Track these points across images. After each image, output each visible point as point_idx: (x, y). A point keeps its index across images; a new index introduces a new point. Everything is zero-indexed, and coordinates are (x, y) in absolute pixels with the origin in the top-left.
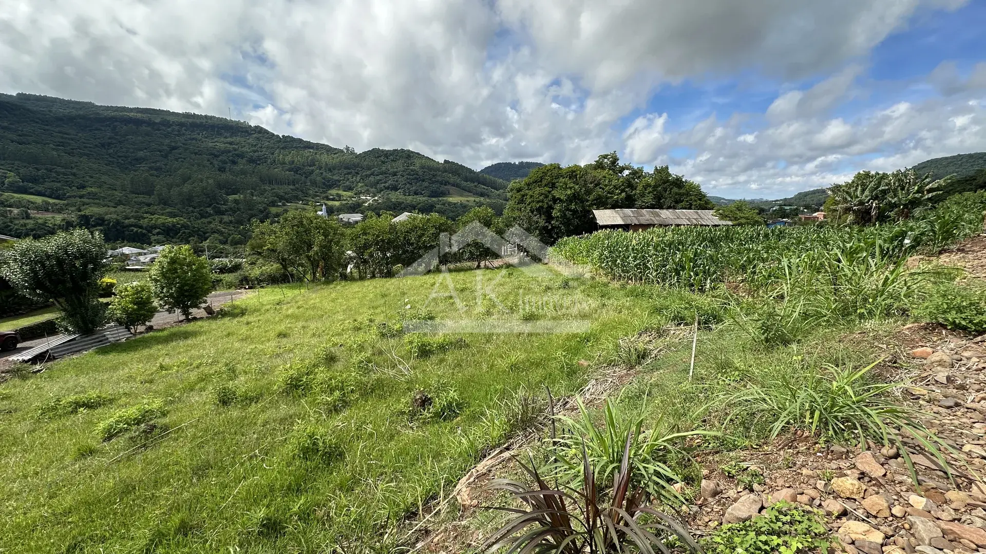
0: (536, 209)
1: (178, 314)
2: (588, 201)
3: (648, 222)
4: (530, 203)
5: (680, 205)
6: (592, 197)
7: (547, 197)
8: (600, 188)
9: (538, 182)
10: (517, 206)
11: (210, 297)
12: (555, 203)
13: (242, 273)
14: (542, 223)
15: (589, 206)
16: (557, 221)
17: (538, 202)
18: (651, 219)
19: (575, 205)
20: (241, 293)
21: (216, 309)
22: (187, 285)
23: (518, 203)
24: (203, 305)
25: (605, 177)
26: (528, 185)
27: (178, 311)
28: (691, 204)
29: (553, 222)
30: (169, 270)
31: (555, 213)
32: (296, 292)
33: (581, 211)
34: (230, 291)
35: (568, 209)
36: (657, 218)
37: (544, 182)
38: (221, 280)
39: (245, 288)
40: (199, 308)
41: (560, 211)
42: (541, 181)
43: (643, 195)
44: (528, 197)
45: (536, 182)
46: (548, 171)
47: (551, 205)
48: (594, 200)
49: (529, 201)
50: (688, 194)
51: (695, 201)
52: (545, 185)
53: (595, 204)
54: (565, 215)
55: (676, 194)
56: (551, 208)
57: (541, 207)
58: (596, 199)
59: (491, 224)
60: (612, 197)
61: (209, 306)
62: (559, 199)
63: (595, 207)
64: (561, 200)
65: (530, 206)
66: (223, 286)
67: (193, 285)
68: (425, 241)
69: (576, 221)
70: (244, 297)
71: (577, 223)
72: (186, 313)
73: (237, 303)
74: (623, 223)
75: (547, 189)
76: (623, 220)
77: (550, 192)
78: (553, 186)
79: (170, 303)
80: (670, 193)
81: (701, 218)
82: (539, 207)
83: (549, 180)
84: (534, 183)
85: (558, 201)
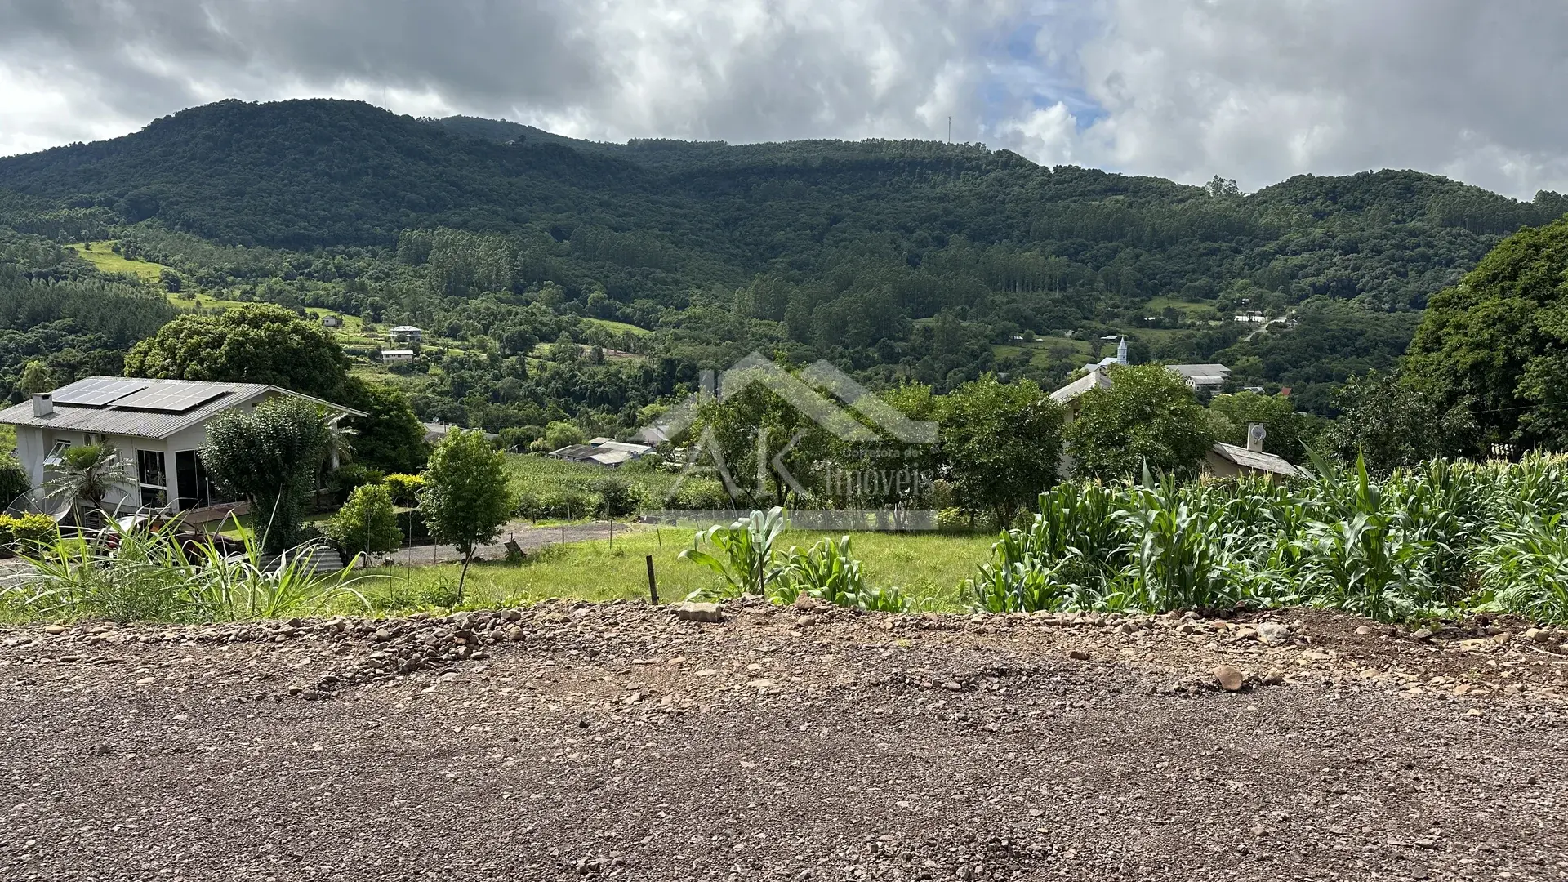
1: (452, 549)
7: (1513, 329)
11: (510, 527)
12: (1535, 352)
17: (1478, 346)
23: (1424, 349)
24: (499, 539)
27: (454, 543)
29: (1523, 418)
31: (1527, 386)
37: (1523, 280)
40: (489, 543)
41: (1545, 379)
42: (1514, 276)
44: (1452, 329)
49: (1455, 340)
52: (1525, 292)
56: (1515, 366)
61: (511, 541)
62: (1549, 337)
75: (1517, 303)
83: (1542, 270)
84: (1490, 282)
85: (1550, 344)
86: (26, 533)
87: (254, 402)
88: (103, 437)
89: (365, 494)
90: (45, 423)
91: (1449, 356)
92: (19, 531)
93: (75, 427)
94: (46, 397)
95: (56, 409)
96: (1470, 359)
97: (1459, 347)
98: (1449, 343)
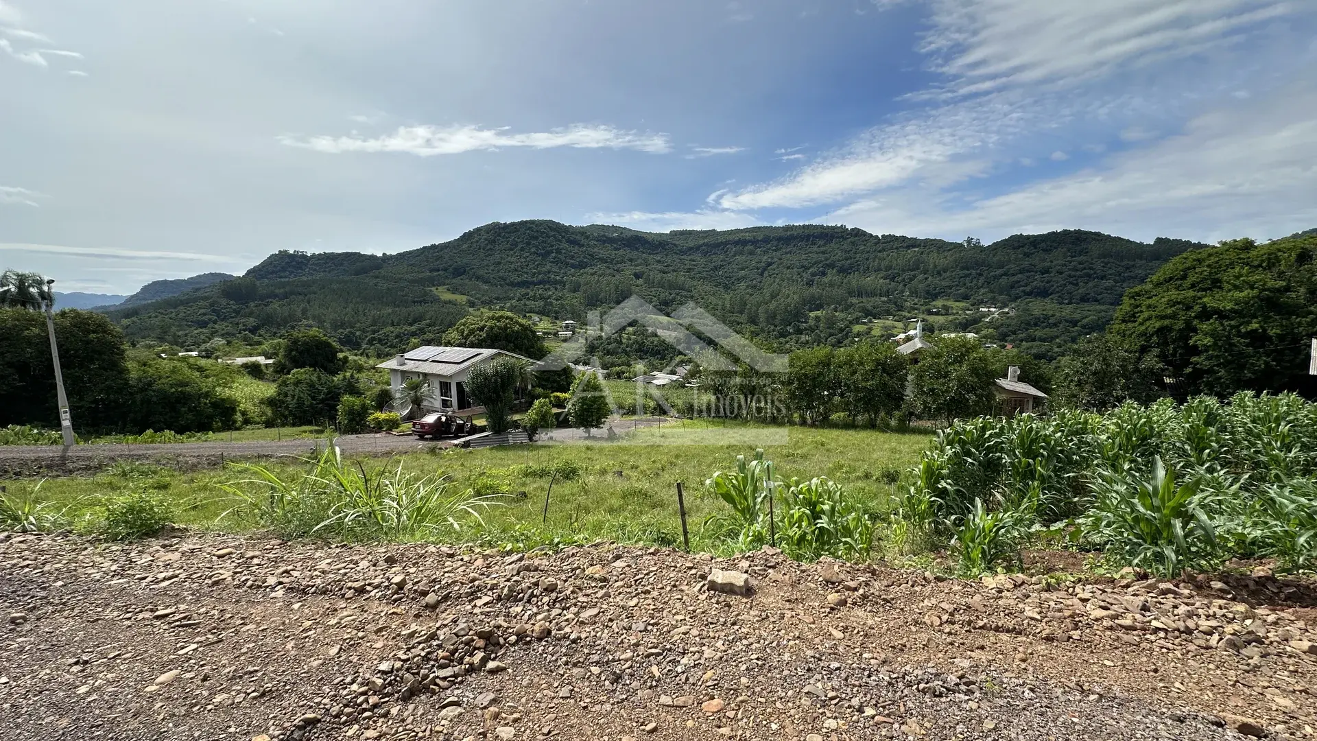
7: (1189, 308)
12: (1204, 320)
16: (1209, 358)
17: (1164, 318)
23: (1124, 321)
29: (1194, 359)
35: (1239, 334)
37: (1191, 279)
41: (1213, 334)
42: (1184, 277)
44: (1144, 308)
46: (1210, 256)
47: (1194, 324)
49: (1146, 315)
52: (1193, 286)
56: (1190, 329)
62: (1217, 311)
69: (1261, 363)
71: (1266, 363)
75: (1191, 293)
83: (1205, 273)
84: (1167, 282)
85: (1215, 316)
86: (387, 421)
87: (492, 358)
88: (425, 375)
89: (540, 403)
90: (401, 368)
91: (1141, 324)
92: (383, 420)
93: (414, 370)
94: (402, 356)
95: (406, 361)
96: (1158, 325)
97: (1149, 318)
98: (1142, 317)
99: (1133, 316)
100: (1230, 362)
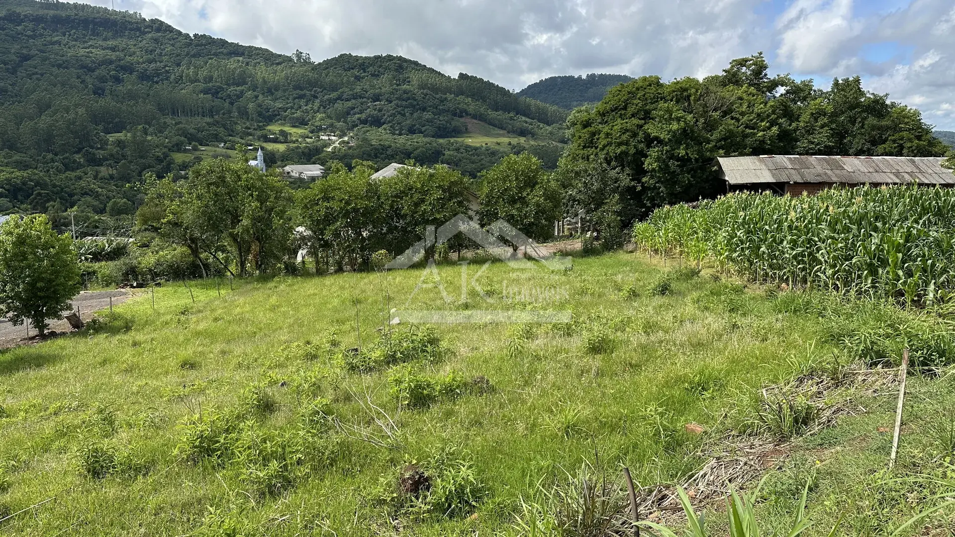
0: (616, 157)
1: (28, 327)
2: (708, 141)
3: (820, 179)
4: (604, 146)
5: (881, 148)
6: (716, 135)
7: (635, 135)
8: (732, 118)
9: (620, 109)
10: (582, 152)
11: (77, 300)
12: (649, 146)
13: (127, 261)
14: (625, 180)
15: (711, 150)
16: (652, 177)
17: (620, 144)
18: (826, 174)
19: (686, 148)
20: (125, 294)
21: (86, 319)
22: (42, 279)
23: (584, 147)
24: (65, 313)
25: (741, 99)
26: (603, 115)
27: (28, 321)
28: (901, 147)
29: (644, 180)
30: (15, 255)
31: (649, 164)
32: (213, 293)
33: (696, 160)
34: (108, 290)
35: (672, 157)
36: (838, 172)
37: (631, 109)
38: (94, 272)
39: (132, 286)
40: (59, 318)
41: (658, 159)
42: (625, 108)
43: (810, 131)
44: (602, 135)
45: (615, 109)
46: (638, 89)
47: (642, 151)
48: (720, 141)
49: (604, 142)
50: (895, 128)
51: (910, 140)
52: (633, 115)
53: (722, 147)
54: (667, 166)
55: (873, 128)
56: (642, 154)
57: (625, 154)
58: (725, 139)
59: (537, 183)
60: (755, 134)
61: (75, 315)
62: (656, 138)
63: (721, 152)
64: (660, 142)
65: (605, 152)
66: (97, 282)
67: (50, 281)
68: (425, 212)
69: (686, 178)
70: (129, 300)
71: (688, 179)
72: (39, 324)
73: (118, 310)
74: (775, 181)
75: (635, 121)
76: (773, 175)
77: (641, 126)
78: (647, 116)
79: (16, 309)
80: (862, 127)
81: (921, 172)
82: (622, 153)
83: (640, 105)
84: (613, 111)
85: (655, 142)
91: (602, 149)
96: (618, 151)
97: (610, 144)
98: (602, 143)
99: (591, 142)
100: (667, 180)
